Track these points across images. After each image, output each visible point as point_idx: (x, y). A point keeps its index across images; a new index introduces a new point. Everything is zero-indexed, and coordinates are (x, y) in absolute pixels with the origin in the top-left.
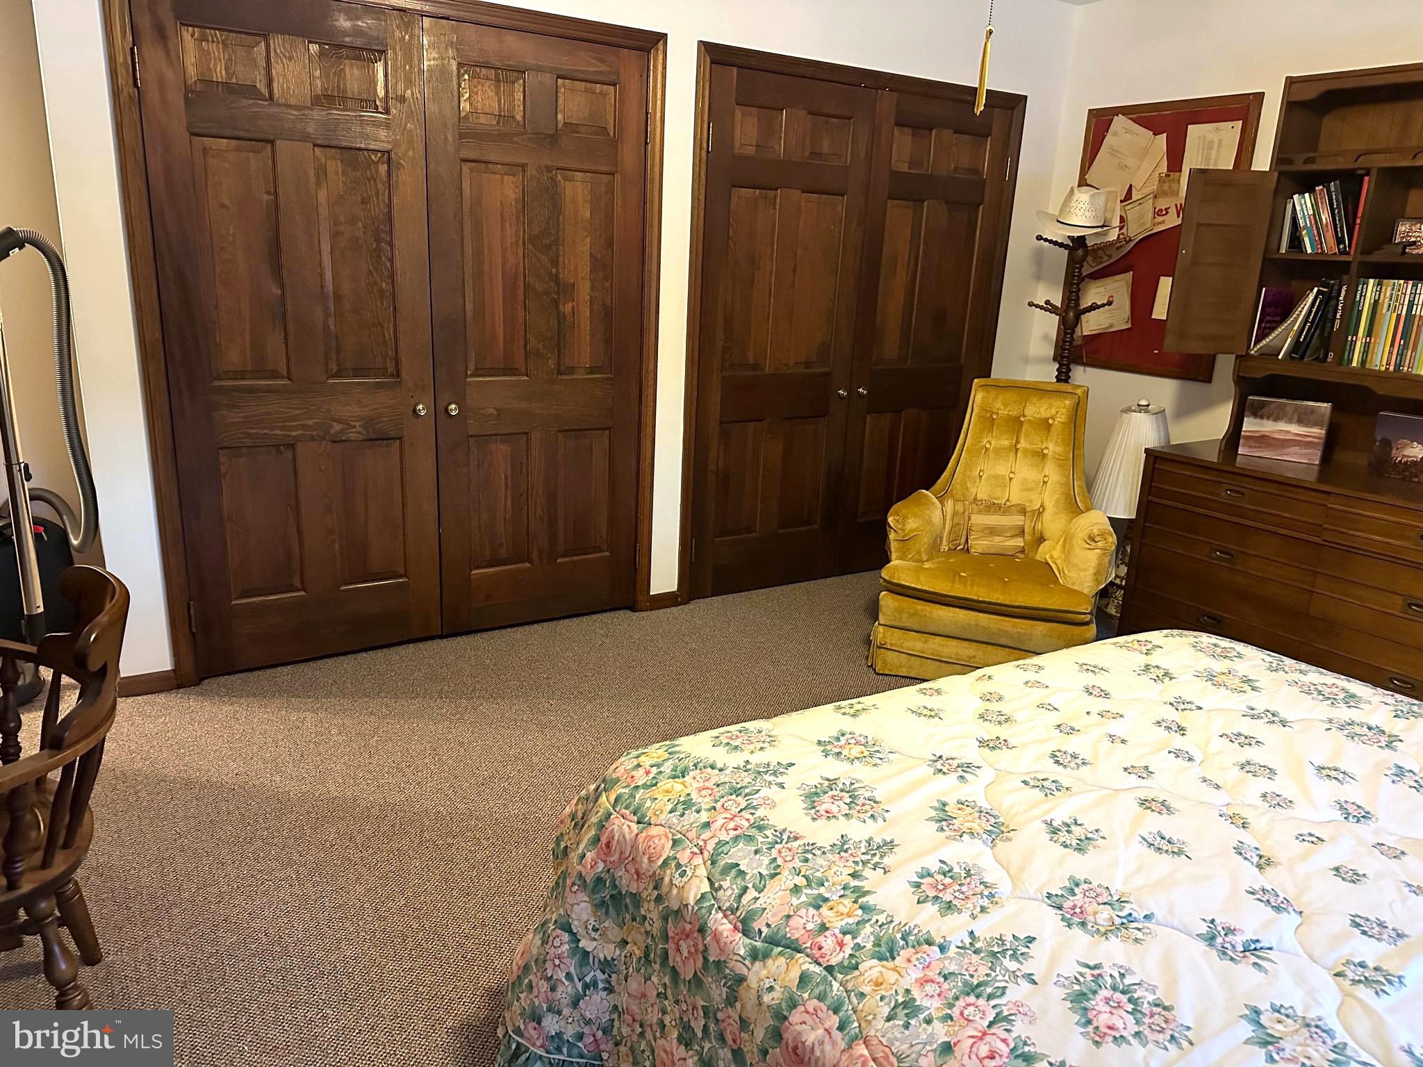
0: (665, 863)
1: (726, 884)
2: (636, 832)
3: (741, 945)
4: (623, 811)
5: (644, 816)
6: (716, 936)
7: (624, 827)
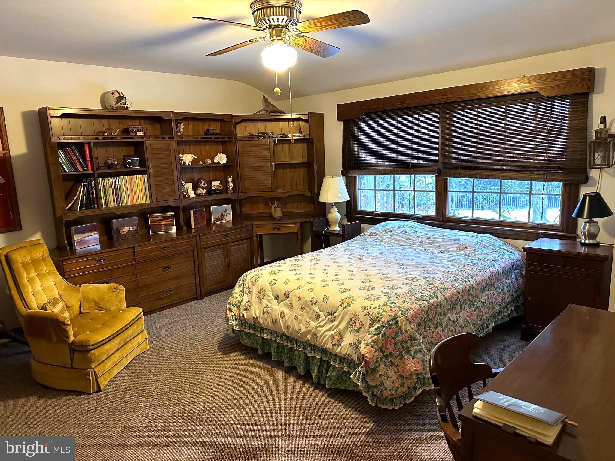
0: (420, 307)
1: (425, 298)
2: (412, 311)
3: (435, 299)
4: (406, 313)
5: (408, 309)
6: (433, 302)
7: (410, 314)
